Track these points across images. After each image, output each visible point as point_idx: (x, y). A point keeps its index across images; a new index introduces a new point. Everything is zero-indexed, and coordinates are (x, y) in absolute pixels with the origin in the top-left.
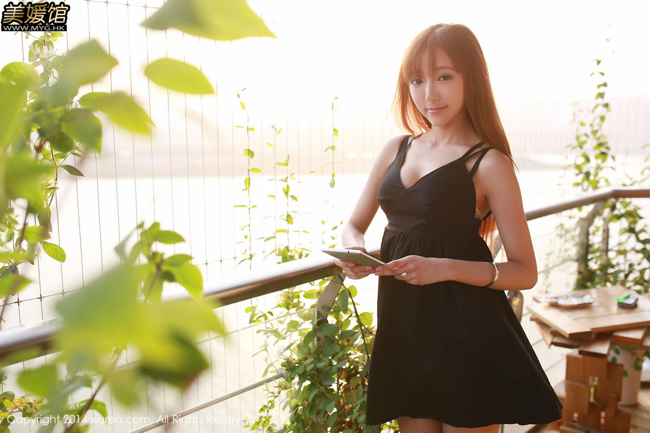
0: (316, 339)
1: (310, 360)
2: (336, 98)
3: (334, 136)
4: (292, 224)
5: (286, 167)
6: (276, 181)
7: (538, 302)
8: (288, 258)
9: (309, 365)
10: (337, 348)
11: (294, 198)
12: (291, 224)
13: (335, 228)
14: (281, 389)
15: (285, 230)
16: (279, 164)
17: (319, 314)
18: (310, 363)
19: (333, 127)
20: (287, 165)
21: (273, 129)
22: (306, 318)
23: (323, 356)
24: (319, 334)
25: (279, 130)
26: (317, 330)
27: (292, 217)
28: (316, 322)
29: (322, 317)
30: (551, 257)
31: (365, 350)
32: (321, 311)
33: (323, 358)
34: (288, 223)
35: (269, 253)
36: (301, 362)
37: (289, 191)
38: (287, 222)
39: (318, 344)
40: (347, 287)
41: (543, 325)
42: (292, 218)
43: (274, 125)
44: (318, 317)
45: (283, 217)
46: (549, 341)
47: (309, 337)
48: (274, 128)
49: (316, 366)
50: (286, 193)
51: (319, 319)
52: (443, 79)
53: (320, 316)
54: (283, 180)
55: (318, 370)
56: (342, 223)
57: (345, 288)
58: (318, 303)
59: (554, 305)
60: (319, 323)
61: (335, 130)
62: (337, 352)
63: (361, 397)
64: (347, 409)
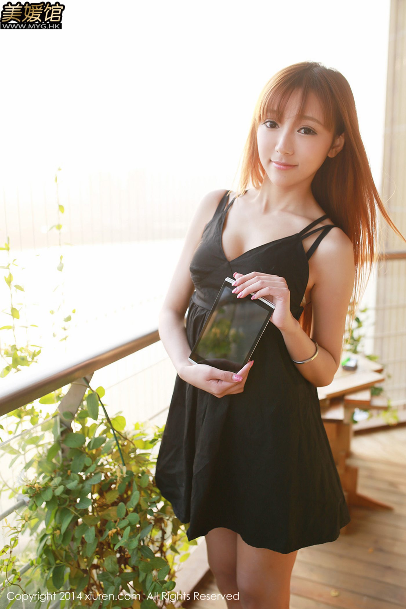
0: (60, 452)
1: (57, 480)
2: (59, 169)
5: (7, 251)
8: (20, 360)
9: (56, 487)
10: (88, 461)
12: (17, 318)
13: (68, 319)
15: (10, 325)
17: (62, 422)
18: (57, 484)
20: (8, 249)
22: (45, 428)
24: (63, 446)
26: (61, 442)
27: (18, 310)
28: (58, 433)
29: (66, 425)
32: (64, 419)
33: (72, 474)
34: (14, 318)
36: (47, 486)
37: (12, 280)
38: (12, 317)
39: (63, 457)
40: (94, 389)
42: (18, 312)
44: (61, 427)
45: (7, 311)
47: (52, 452)
49: (66, 487)
50: (9, 282)
51: (62, 429)
52: (304, 132)
53: (63, 425)
55: (67, 491)
57: (92, 390)
58: (60, 410)
60: (62, 433)
61: (61, 207)
62: (88, 465)
63: (124, 517)
64: (110, 535)
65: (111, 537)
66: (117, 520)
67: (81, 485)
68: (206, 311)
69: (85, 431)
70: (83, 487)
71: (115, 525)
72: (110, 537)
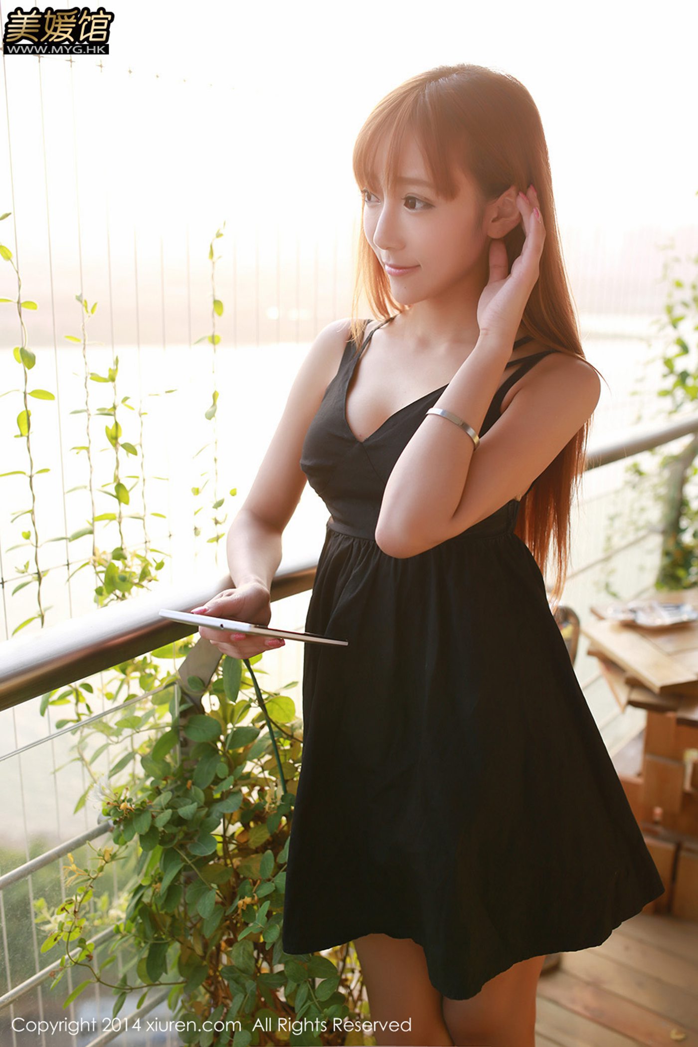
0: (178, 748)
1: (165, 798)
2: (219, 235)
3: (216, 315)
4: (127, 503)
5: (110, 383)
6: (89, 415)
7: (601, 618)
8: (118, 580)
11: (130, 449)
12: (125, 503)
13: (219, 504)
14: (104, 862)
15: (114, 514)
16: (95, 377)
17: (184, 696)
18: (164, 805)
19: (214, 296)
20: (113, 380)
21: (79, 303)
22: (159, 700)
23: (193, 784)
24: (184, 737)
25: (93, 304)
26: (182, 727)
27: (128, 488)
28: (177, 714)
29: (192, 700)
30: (618, 523)
31: (278, 770)
32: (189, 688)
33: (193, 787)
34: (120, 502)
35: (78, 568)
36: (144, 808)
37: (119, 435)
38: (116, 500)
41: (610, 664)
42: (127, 492)
43: (81, 295)
44: (182, 702)
45: (107, 489)
46: (624, 698)
47: (161, 746)
48: (81, 302)
49: (177, 813)
50: (114, 439)
51: (183, 707)
53: (187, 699)
54: (106, 412)
55: (177, 821)
56: (233, 494)
59: (631, 626)
60: (183, 714)
61: (217, 303)
62: (221, 776)
63: (270, 877)
64: (240, 907)
65: (243, 910)
66: (257, 881)
67: (204, 812)
68: (352, 541)
69: (228, 714)
70: (208, 815)
71: (252, 890)
72: (239, 911)
